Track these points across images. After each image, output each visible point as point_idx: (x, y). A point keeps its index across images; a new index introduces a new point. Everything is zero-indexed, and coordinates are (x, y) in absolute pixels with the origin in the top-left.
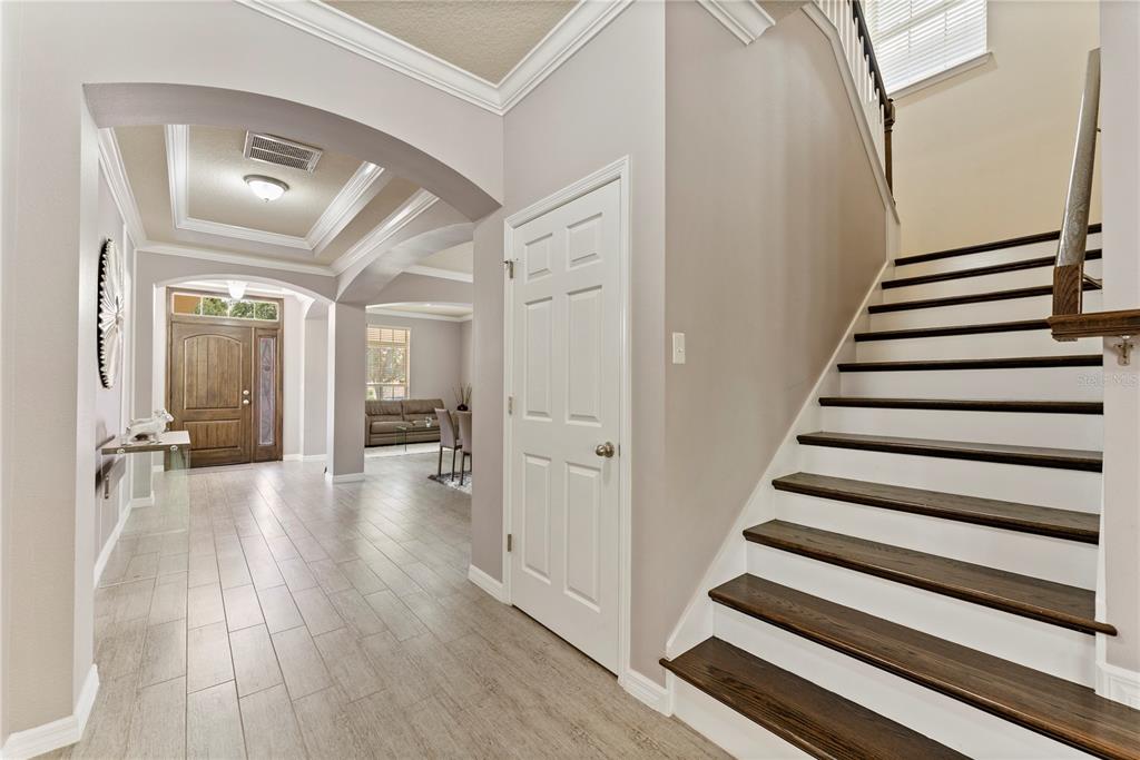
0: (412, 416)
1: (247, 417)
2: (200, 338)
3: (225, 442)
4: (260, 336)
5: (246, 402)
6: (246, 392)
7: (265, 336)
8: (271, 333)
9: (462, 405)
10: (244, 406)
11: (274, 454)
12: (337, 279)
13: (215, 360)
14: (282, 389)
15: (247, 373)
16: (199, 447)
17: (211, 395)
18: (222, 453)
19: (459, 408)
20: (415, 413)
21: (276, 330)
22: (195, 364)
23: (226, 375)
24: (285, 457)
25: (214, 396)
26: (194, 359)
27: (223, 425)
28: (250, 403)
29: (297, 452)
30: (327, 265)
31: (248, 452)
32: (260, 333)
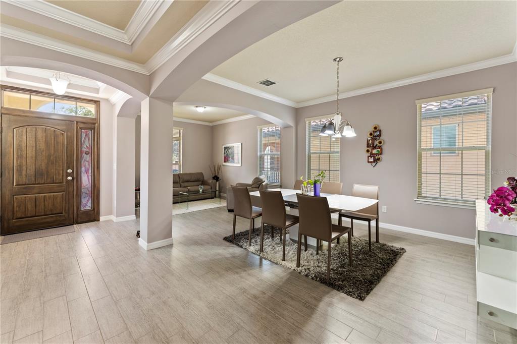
0: (186, 184)
1: (71, 189)
2: (29, 128)
3: (51, 210)
4: (81, 128)
5: (70, 178)
6: (70, 171)
7: (85, 129)
8: (90, 126)
9: (216, 176)
10: (68, 181)
11: (92, 216)
12: (150, 78)
13: (42, 146)
14: (98, 168)
15: (70, 156)
16: (29, 215)
17: (38, 173)
18: (49, 219)
19: (214, 178)
20: (187, 181)
21: (94, 124)
22: (24, 148)
23: (52, 158)
24: (102, 218)
25: (42, 175)
26: (24, 145)
27: (50, 197)
28: (73, 179)
29: (110, 213)
30: (142, 62)
31: (71, 216)
32: (81, 125)
